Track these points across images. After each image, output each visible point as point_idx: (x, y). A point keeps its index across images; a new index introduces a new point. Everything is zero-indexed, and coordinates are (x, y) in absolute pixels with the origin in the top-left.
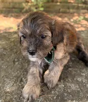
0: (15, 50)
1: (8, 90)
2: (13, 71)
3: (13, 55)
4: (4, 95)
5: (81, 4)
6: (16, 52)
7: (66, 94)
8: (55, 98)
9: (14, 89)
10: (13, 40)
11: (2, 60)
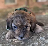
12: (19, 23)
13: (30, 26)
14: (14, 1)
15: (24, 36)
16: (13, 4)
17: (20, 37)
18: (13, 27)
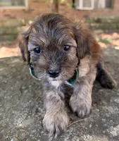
0: (19, 77)
1: (20, 125)
2: (23, 101)
3: (18, 82)
4: (15, 132)
5: (93, 22)
6: (22, 79)
7: (104, 120)
8: (90, 126)
9: (29, 122)
10: (13, 65)
11: (4, 89)
12: (44, 40)
13: (75, 44)
14: (22, 3)
15: (60, 70)
16: (20, 8)
17: (50, 73)
18: (33, 52)
